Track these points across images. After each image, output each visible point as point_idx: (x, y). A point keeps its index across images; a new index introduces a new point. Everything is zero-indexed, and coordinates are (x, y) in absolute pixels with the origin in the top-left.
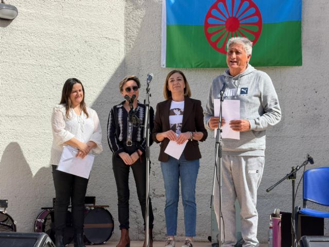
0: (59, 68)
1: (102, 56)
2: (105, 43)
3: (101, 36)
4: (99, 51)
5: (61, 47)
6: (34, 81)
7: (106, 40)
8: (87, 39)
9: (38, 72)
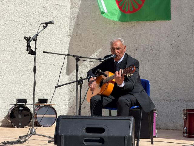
0: (25, 22)
1: (55, 16)
2: (57, 8)
3: (54, 4)
4: (53, 13)
5: (28, 10)
6: (9, 30)
7: (57, 6)
8: (45, 5)
9: (12, 25)
